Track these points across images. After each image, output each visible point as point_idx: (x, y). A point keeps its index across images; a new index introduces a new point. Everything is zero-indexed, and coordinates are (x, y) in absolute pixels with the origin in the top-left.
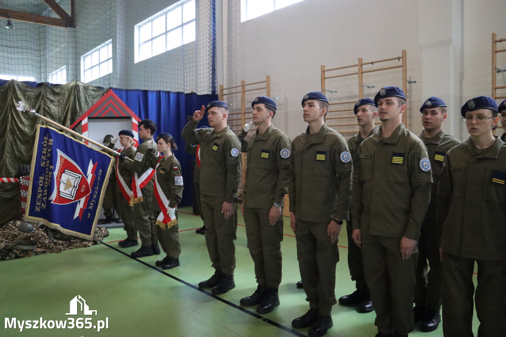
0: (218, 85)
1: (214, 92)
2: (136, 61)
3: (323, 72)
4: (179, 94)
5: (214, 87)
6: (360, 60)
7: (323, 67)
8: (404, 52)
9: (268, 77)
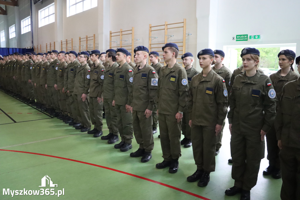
0: (34, 46)
1: (33, 48)
2: (22, 33)
3: (47, 45)
4: (20, 49)
5: (33, 46)
6: (50, 43)
7: (47, 44)
8: (54, 42)
9: (41, 45)
